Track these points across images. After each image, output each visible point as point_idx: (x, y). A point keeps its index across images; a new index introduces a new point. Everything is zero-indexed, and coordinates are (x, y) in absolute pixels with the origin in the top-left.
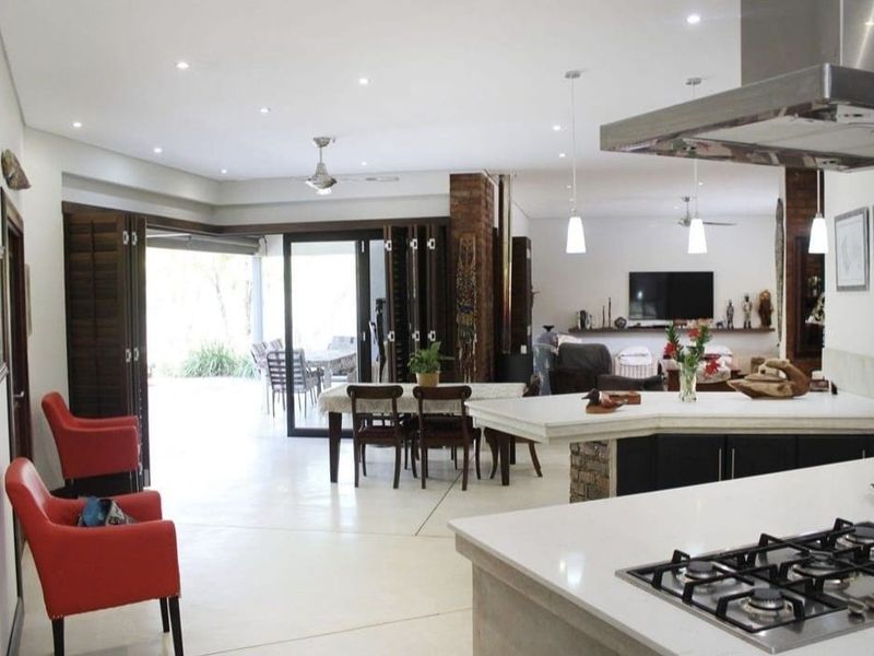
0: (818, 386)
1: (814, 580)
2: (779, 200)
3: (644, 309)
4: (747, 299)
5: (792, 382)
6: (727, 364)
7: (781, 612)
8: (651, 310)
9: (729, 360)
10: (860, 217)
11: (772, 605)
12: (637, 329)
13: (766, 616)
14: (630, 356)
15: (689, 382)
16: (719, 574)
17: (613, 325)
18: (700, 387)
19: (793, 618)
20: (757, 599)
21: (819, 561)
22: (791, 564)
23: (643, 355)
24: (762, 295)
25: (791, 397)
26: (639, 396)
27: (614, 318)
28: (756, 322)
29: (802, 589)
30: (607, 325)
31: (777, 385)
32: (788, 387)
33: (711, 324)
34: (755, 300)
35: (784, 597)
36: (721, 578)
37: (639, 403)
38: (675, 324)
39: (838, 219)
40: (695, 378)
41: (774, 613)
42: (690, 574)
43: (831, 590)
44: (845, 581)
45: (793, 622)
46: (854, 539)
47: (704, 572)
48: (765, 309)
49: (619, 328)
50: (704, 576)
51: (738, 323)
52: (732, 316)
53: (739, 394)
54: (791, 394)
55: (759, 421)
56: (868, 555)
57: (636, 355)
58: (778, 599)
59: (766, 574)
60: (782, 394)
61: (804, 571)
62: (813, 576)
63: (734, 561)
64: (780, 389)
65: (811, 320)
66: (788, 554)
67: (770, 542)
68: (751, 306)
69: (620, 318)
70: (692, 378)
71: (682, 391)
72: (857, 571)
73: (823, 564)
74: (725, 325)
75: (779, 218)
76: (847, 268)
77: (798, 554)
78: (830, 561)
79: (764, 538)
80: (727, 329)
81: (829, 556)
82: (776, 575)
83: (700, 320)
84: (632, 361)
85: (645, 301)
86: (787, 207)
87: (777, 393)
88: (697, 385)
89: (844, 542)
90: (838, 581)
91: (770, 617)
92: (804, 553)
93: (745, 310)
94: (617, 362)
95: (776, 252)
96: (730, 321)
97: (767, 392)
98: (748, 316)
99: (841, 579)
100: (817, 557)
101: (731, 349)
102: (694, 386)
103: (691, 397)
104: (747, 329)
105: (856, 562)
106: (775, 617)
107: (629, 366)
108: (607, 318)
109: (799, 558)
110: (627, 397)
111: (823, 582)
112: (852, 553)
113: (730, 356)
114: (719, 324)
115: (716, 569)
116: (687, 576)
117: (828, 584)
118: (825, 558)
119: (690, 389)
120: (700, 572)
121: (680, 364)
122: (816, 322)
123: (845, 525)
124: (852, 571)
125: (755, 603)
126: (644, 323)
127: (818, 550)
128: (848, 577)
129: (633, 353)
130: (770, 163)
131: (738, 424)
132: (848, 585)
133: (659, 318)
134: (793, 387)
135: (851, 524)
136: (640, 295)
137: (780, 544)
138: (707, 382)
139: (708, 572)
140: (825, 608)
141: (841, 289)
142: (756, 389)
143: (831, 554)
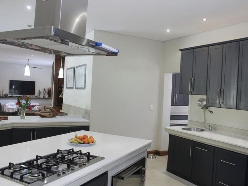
0: (61, 114)
1: (49, 167)
2: (53, 63)
3: (15, 91)
4: (44, 90)
5: (53, 113)
6: (38, 108)
7: (39, 177)
8: (17, 92)
9: (39, 107)
10: (73, 69)
11: (37, 175)
12: (11, 97)
13: (35, 179)
14: (9, 105)
15: (23, 113)
16: (22, 168)
17: (4, 96)
18: (27, 115)
19: (42, 178)
20: (33, 174)
21: (51, 161)
22: (44, 163)
23: (13, 105)
24: (49, 89)
25: (52, 117)
26: (8, 117)
27: (4, 93)
28: (47, 96)
29: (46, 169)
30: (2, 96)
31: (49, 114)
32: (52, 114)
33: (34, 96)
34: (47, 90)
35: (40, 173)
36: (23, 169)
37: (7, 119)
38: (23, 96)
39: (68, 69)
40: (25, 112)
41: (37, 177)
42: (14, 169)
43: (54, 169)
44: (58, 166)
45: (42, 179)
46: (61, 155)
47: (18, 168)
48: (49, 93)
49: (6, 97)
50: (18, 169)
51: (42, 96)
52: (40, 94)
53: (38, 116)
54: (52, 116)
55: (43, 124)
56: (65, 159)
57: (11, 105)
58: (38, 173)
59: (36, 167)
60: (50, 116)
61: (47, 164)
62: (49, 166)
63: (27, 164)
64: (49, 115)
65: (60, 96)
66: (43, 160)
67: (39, 157)
68: (45, 92)
69: (6, 94)
70: (24, 112)
71: (21, 116)
72: (62, 163)
73: (52, 162)
74: (38, 97)
75: (53, 68)
76: (69, 82)
77: (46, 160)
78: (54, 161)
79: (37, 156)
80: (38, 98)
81: (54, 160)
82: (39, 167)
83: (31, 95)
84: (9, 107)
85: (15, 89)
86: (55, 65)
87: (49, 116)
88: (26, 114)
89: (59, 156)
90: (56, 166)
91: (36, 178)
92: (48, 160)
93: (44, 93)
94: (5, 107)
95: (52, 77)
96: (39, 96)
97: (46, 116)
98: (45, 94)
99: (57, 165)
100: (51, 160)
101: (39, 104)
102: (25, 114)
103: (23, 117)
104: (44, 98)
105: (61, 161)
106: (37, 178)
107: (9, 108)
108: (2, 93)
109: (46, 161)
110: (3, 117)
111: (51, 167)
112: (60, 158)
113: (39, 106)
114: (36, 96)
115: (22, 167)
116: (13, 170)
117: (53, 167)
118: (53, 160)
119: (23, 115)
120: (16, 168)
121: (21, 108)
122: (61, 97)
123: (60, 151)
124: (60, 163)
125: (32, 175)
126: (14, 96)
127: (52, 158)
128: (58, 165)
129: (10, 104)
130: (51, 53)
131: (36, 125)
132: (59, 167)
133: (19, 94)
134: (53, 114)
135: (61, 151)
136: (14, 87)
137: (41, 158)
138: (32, 113)
139: (19, 168)
140: (52, 174)
141: (67, 88)
142: (42, 115)
143: (55, 159)
